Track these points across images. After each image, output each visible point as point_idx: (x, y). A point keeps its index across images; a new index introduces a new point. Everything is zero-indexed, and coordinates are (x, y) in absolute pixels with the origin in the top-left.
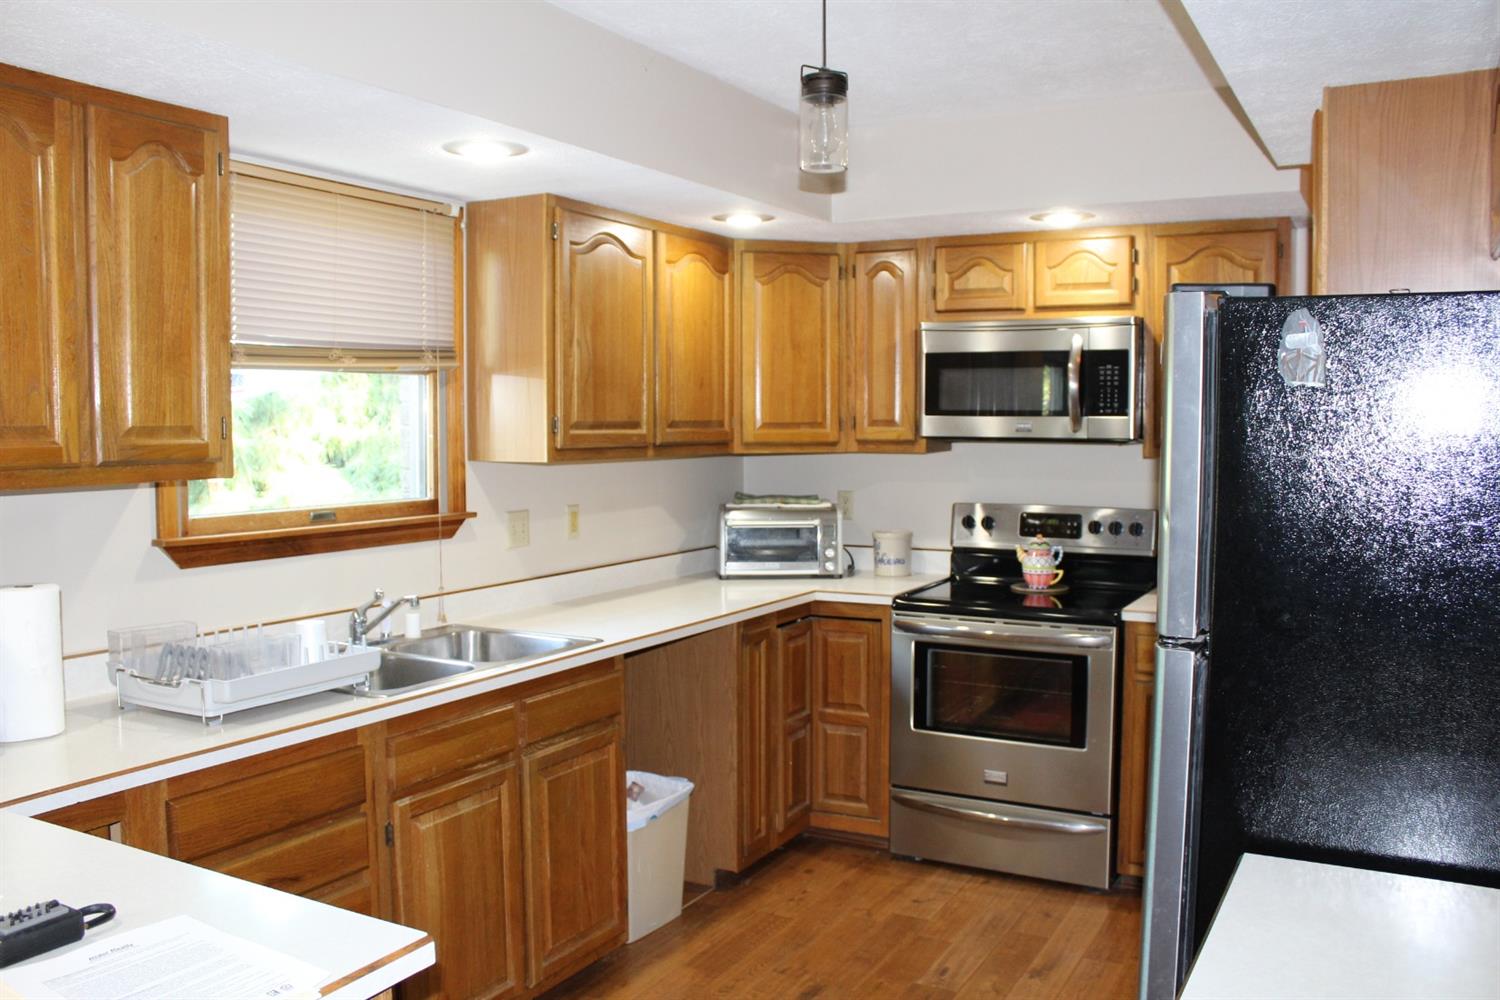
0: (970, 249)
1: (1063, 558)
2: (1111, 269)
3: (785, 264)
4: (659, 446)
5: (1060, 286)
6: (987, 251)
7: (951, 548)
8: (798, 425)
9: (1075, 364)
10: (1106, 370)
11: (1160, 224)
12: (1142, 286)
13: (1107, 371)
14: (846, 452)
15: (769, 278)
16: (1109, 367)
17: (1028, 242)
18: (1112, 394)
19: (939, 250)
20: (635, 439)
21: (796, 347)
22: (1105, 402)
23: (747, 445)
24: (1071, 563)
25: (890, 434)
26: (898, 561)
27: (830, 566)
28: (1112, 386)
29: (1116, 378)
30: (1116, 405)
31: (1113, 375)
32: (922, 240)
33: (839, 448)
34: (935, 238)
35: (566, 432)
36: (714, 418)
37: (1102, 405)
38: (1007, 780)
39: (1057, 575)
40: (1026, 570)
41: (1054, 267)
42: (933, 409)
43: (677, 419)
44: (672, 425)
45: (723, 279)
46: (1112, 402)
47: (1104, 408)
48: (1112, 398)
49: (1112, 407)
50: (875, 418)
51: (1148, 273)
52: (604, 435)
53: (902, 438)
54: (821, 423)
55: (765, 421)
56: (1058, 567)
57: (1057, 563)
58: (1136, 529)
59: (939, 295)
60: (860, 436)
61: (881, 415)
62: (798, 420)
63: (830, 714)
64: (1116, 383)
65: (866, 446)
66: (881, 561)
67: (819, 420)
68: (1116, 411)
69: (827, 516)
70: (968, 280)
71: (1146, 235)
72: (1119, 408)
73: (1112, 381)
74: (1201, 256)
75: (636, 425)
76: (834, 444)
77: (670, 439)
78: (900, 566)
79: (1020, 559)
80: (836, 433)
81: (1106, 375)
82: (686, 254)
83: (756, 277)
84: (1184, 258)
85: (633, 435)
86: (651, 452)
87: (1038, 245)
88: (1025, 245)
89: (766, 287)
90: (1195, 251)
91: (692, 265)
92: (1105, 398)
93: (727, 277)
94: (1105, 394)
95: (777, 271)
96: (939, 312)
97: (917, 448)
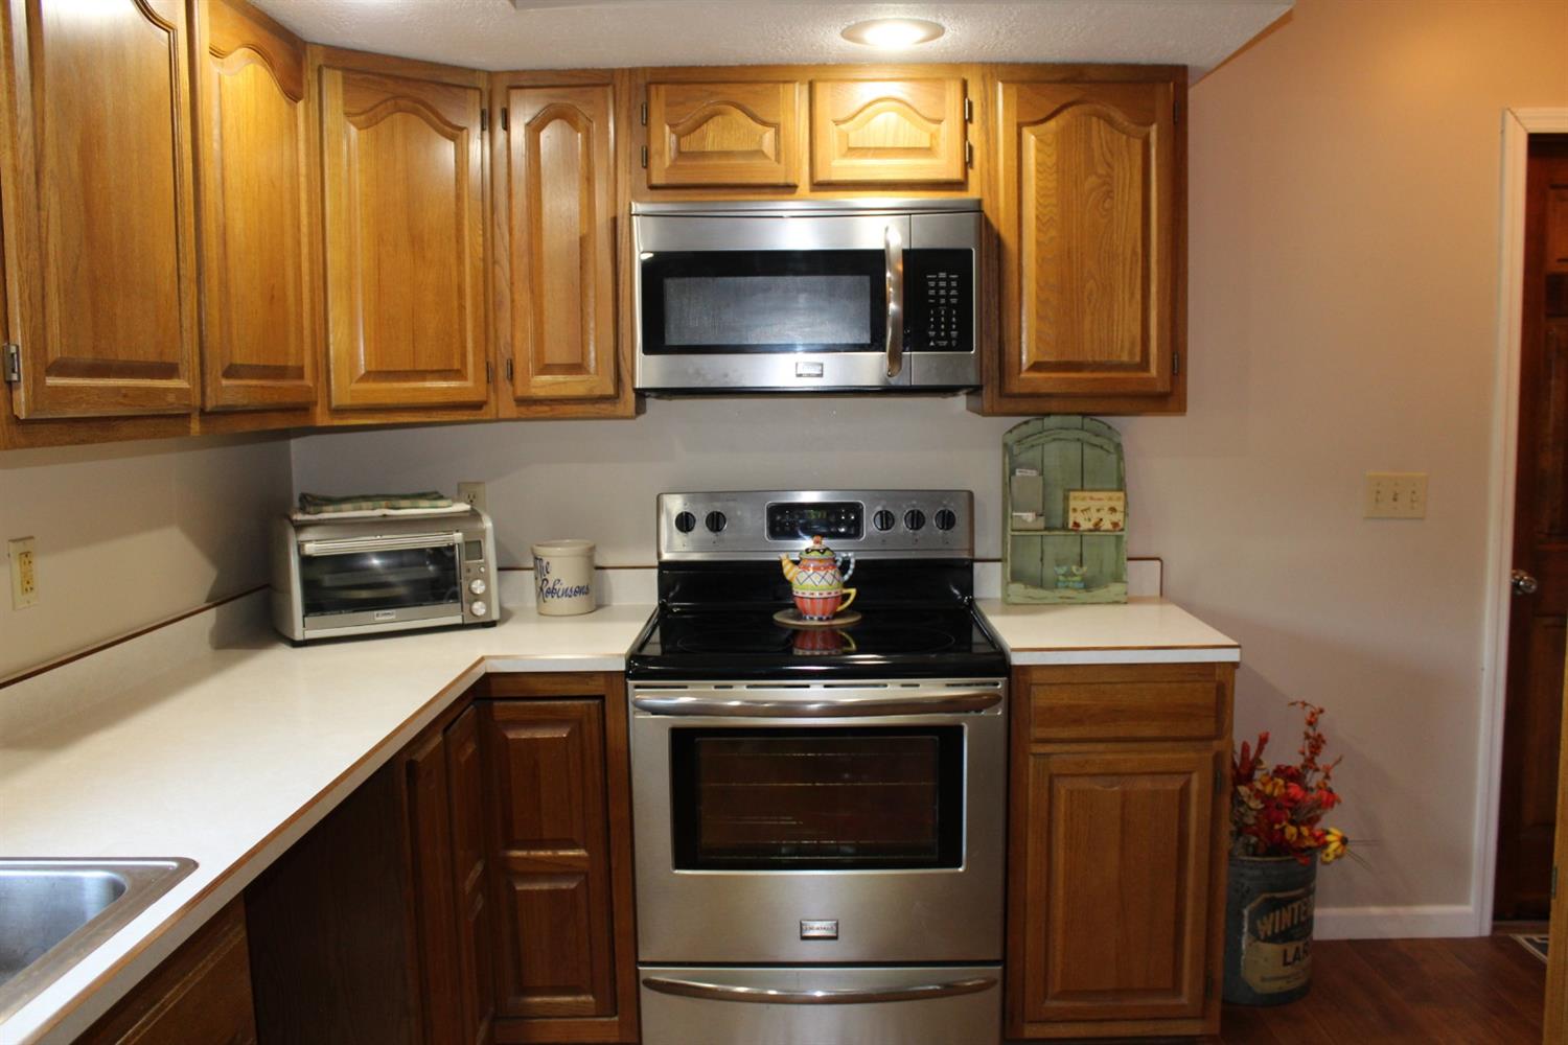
0: (705, 87)
1: (855, 570)
2: (934, 127)
3: (396, 97)
4: (212, 413)
5: (853, 151)
6: (736, 92)
7: (656, 564)
8: (422, 375)
9: (895, 272)
10: (938, 280)
11: (1004, 64)
12: (977, 154)
13: (940, 282)
14: (498, 420)
15: (368, 119)
16: (942, 275)
17: (801, 84)
18: (948, 316)
19: (653, 88)
20: (171, 398)
21: (416, 241)
22: (938, 329)
23: (340, 411)
24: (867, 577)
25: (573, 385)
26: (581, 591)
27: (479, 608)
28: (948, 303)
29: (953, 292)
30: (954, 334)
31: (948, 288)
32: (623, 70)
33: (489, 412)
34: (644, 69)
35: (37, 382)
36: (292, 363)
37: (932, 334)
38: (837, 932)
39: (846, 597)
40: (798, 591)
41: (844, 121)
42: (655, 343)
43: (238, 361)
44: (231, 372)
45: (295, 109)
46: (948, 330)
47: (937, 338)
48: (948, 323)
49: (948, 337)
50: (547, 361)
51: (987, 134)
52: (118, 389)
53: (598, 392)
54: (458, 371)
55: (369, 369)
56: (847, 585)
57: (846, 577)
58: (947, 520)
59: (655, 162)
60: (520, 392)
61: (557, 353)
62: (422, 367)
63: (518, 858)
64: (954, 301)
65: (532, 406)
66: (552, 592)
67: (457, 366)
68: (954, 343)
69: (467, 526)
70: (703, 138)
71: (983, 78)
72: (958, 339)
73: (948, 297)
74: (1065, 116)
75: (169, 370)
76: (478, 406)
77: (228, 399)
78: (580, 598)
79: (788, 577)
80: (482, 388)
81: (937, 288)
82: (240, 47)
83: (347, 114)
84: (1041, 117)
85: (166, 390)
86: (195, 426)
87: (820, 88)
88: (797, 85)
89: (364, 131)
90: (1057, 106)
91: (251, 68)
92: (937, 323)
93: (301, 104)
94: (937, 316)
95: (382, 107)
96: (652, 187)
97: (620, 409)
